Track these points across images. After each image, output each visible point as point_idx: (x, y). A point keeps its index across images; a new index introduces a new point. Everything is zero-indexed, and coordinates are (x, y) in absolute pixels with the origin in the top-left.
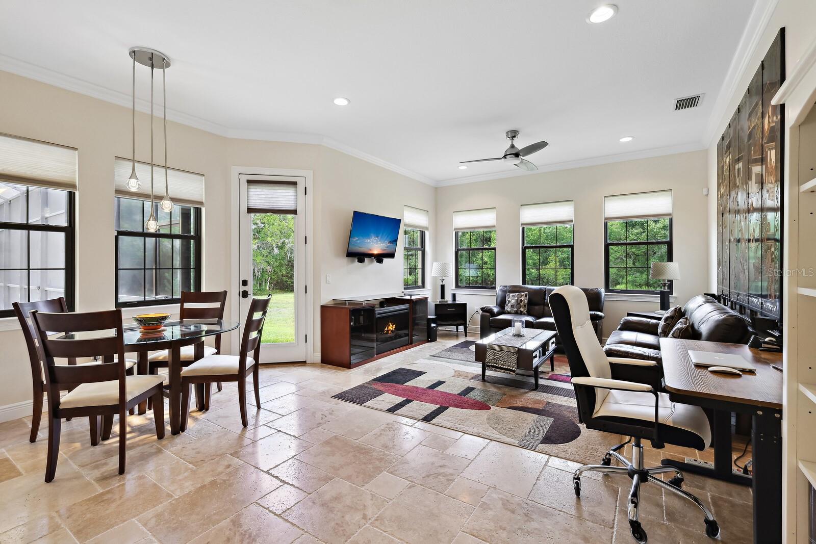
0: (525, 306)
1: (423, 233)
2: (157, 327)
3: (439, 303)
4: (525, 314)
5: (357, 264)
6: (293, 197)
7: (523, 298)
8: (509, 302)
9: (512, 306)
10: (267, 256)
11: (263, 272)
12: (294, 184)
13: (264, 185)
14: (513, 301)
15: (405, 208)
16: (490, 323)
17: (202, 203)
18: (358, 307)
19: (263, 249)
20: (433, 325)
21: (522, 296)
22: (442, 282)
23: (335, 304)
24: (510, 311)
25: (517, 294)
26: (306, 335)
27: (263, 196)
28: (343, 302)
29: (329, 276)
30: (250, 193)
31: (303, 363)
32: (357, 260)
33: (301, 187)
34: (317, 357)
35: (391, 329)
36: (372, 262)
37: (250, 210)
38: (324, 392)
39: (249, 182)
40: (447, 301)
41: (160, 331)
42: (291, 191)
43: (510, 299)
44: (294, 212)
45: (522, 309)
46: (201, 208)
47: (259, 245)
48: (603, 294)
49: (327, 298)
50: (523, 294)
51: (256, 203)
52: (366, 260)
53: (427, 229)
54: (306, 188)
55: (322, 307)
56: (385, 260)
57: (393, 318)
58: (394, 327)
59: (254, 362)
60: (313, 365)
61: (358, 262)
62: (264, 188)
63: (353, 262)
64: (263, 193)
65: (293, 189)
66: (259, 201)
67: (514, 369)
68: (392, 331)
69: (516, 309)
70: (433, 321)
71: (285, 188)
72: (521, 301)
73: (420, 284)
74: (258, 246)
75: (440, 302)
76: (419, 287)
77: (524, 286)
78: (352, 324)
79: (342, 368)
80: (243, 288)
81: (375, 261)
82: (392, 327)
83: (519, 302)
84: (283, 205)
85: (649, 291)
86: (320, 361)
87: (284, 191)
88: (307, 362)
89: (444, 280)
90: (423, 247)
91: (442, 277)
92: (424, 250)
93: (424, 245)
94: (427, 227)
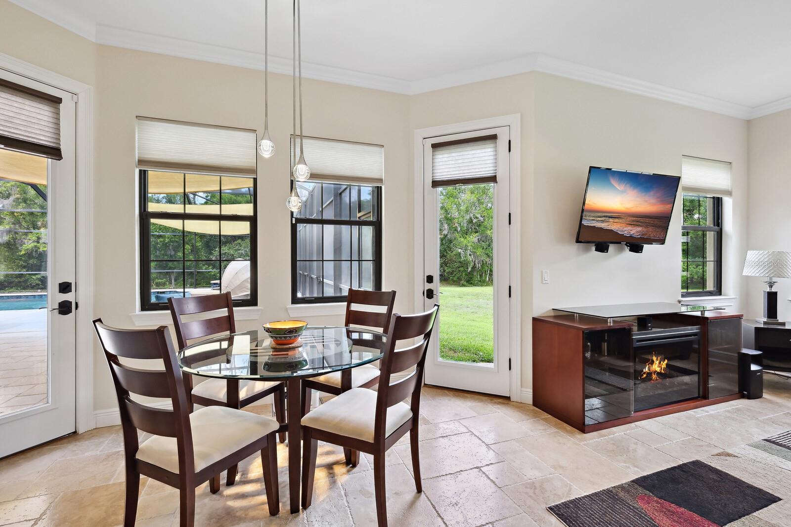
1: (718, 203)
2: (291, 341)
3: (762, 326)
5: (594, 253)
6: (492, 158)
10: (486, 248)
11: (483, 264)
12: (494, 137)
13: (452, 147)
15: (685, 160)
17: (381, 180)
18: (598, 327)
19: (483, 241)
20: (754, 367)
22: (771, 286)
23: (556, 317)
26: (510, 360)
27: (451, 162)
28: (569, 316)
29: (546, 273)
30: (436, 161)
31: (505, 399)
32: (594, 248)
33: (502, 143)
34: (528, 395)
35: (658, 369)
36: (621, 250)
37: (436, 184)
38: (532, 485)
39: (435, 146)
40: (783, 324)
41: (294, 348)
42: (489, 150)
44: (493, 179)
46: (381, 187)
47: (479, 237)
49: (543, 307)
51: (443, 174)
52: (612, 248)
53: (729, 193)
54: (510, 141)
55: (535, 320)
56: (646, 247)
57: (666, 349)
58: (664, 364)
59: (411, 415)
60: (520, 406)
61: (596, 250)
62: (453, 151)
63: (587, 250)
64: (451, 158)
65: (492, 145)
66: (446, 170)
68: (659, 374)
70: (756, 359)
71: (479, 147)
73: (710, 286)
74: (478, 239)
75: (765, 323)
76: (711, 293)
78: (586, 355)
79: (569, 428)
80: (429, 286)
81: (627, 249)
82: (660, 366)
84: (477, 170)
86: (531, 402)
87: (479, 151)
88: (512, 399)
89: (774, 282)
90: (718, 225)
91: (771, 278)
92: (721, 229)
93: (720, 221)
94: (729, 191)
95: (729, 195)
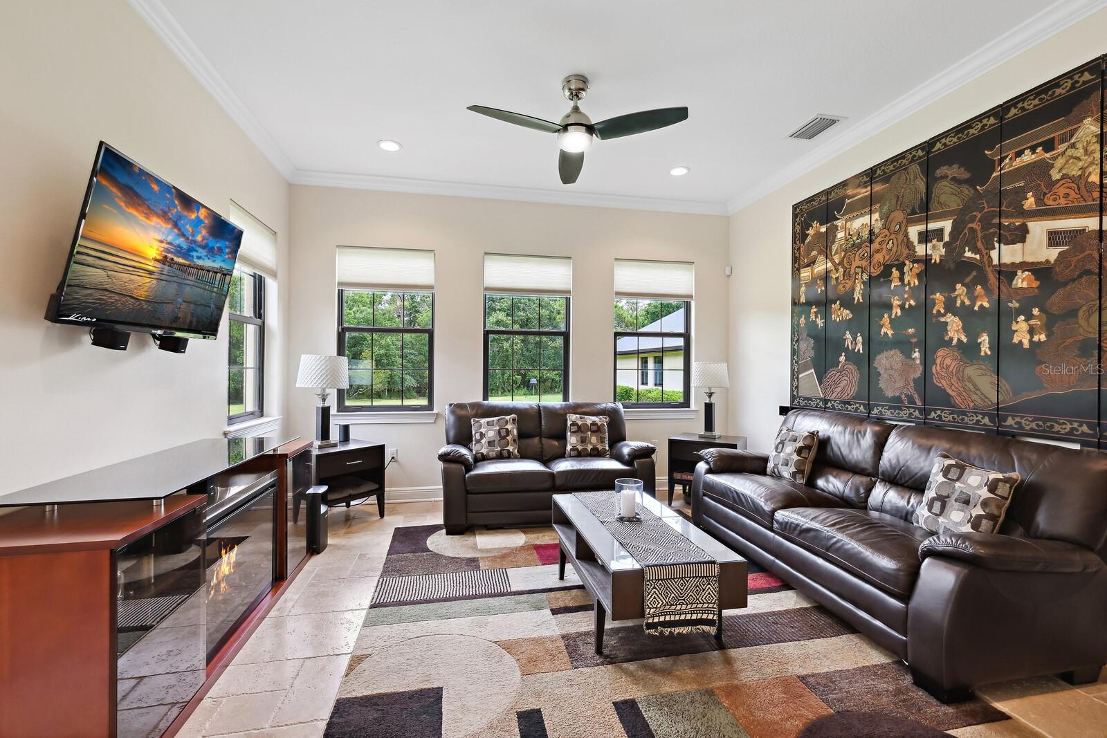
0: (514, 441)
1: (260, 287)
4: (516, 458)
7: (509, 427)
8: (482, 435)
9: (491, 443)
14: (491, 434)
15: (232, 207)
16: (465, 486)
20: (323, 509)
21: (507, 422)
22: (324, 400)
24: (488, 453)
25: (495, 419)
43: (483, 430)
45: (510, 448)
48: (622, 410)
50: (507, 418)
61: (96, 342)
67: (710, 617)
69: (499, 449)
72: (508, 432)
75: (319, 447)
76: (253, 415)
77: (486, 402)
83: (503, 435)
85: (664, 403)
89: (327, 395)
90: (260, 317)
91: (324, 389)
92: (264, 323)
93: (262, 312)
94: (273, 271)
95: (273, 276)
